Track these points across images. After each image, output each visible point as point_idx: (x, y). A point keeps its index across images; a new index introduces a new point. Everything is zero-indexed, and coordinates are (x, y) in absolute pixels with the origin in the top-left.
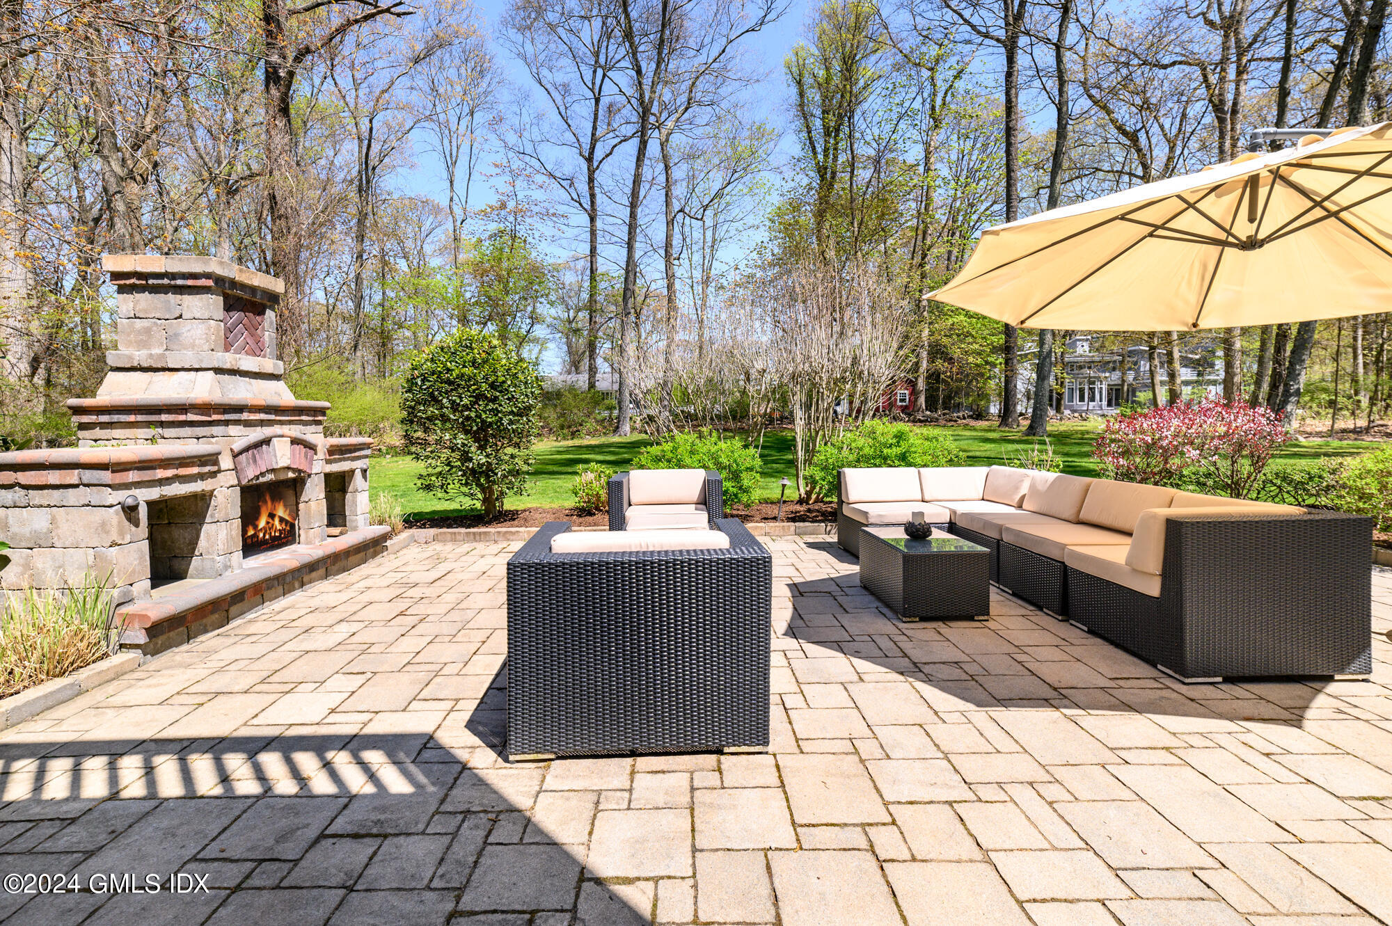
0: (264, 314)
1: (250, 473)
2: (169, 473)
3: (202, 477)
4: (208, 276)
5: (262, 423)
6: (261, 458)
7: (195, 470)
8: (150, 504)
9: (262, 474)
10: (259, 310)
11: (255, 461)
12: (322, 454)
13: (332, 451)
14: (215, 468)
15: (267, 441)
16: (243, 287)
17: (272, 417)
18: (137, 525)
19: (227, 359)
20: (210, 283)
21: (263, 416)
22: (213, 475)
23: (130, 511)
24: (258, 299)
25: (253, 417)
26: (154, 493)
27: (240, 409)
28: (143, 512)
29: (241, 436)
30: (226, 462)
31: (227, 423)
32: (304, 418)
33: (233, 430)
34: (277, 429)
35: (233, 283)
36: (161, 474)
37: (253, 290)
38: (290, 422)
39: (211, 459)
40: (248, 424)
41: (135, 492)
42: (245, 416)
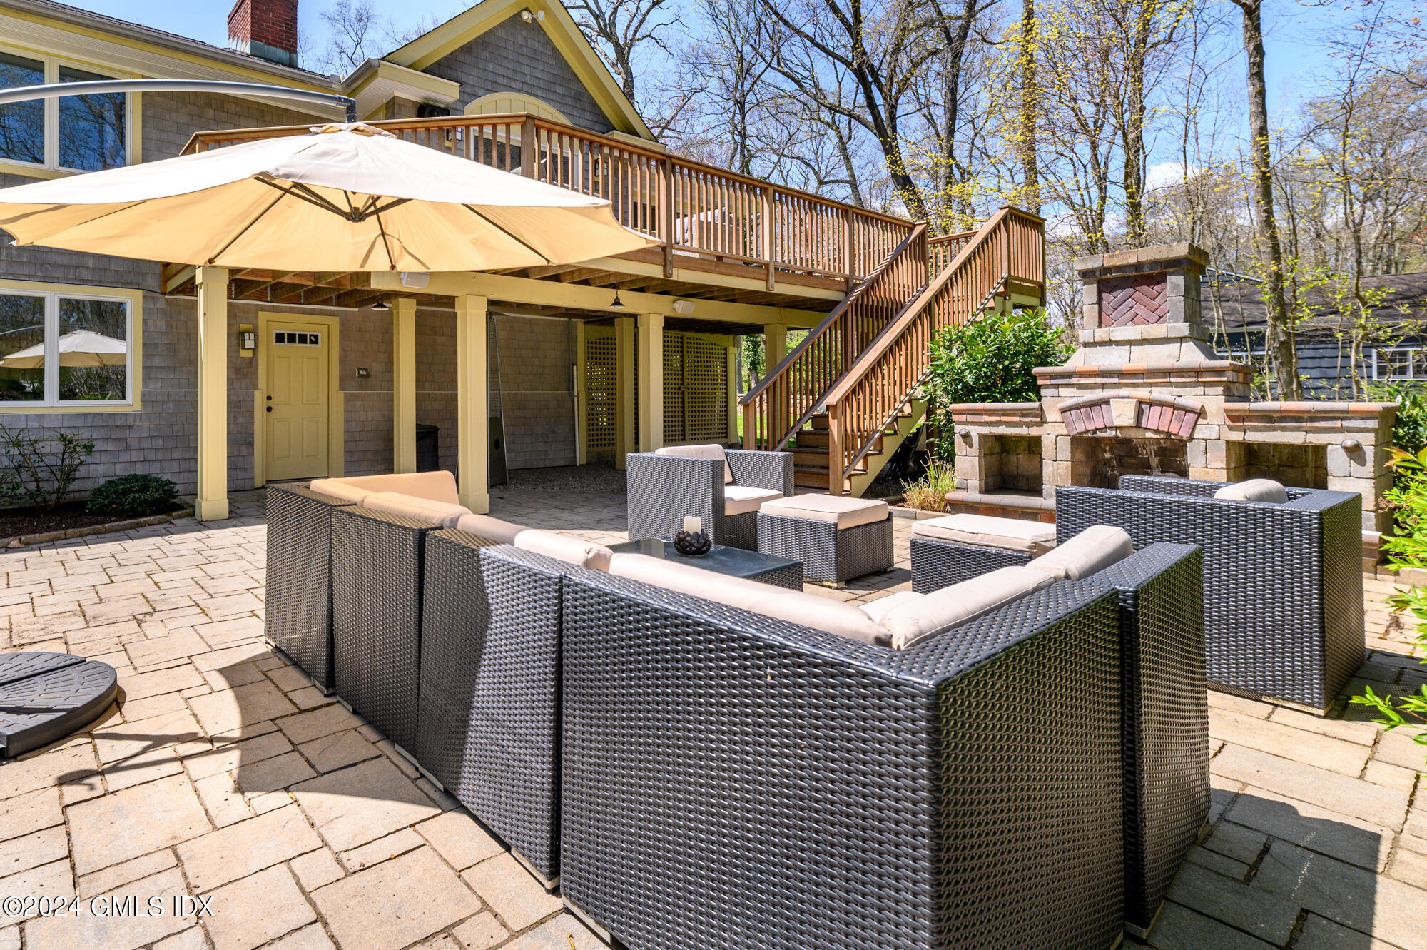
0: (1165, 281)
1: (1080, 427)
2: (994, 419)
3: (1028, 424)
5: (1101, 386)
6: (1098, 416)
7: (1017, 419)
10: (1160, 278)
11: (1089, 417)
12: (1216, 419)
13: (1238, 417)
14: (1039, 420)
15: (1105, 402)
17: (1114, 381)
18: (971, 447)
21: (1100, 380)
22: (1040, 424)
23: (966, 438)
25: (1084, 381)
26: (985, 430)
27: (1069, 375)
28: (975, 440)
29: (1070, 396)
30: (1052, 415)
31: (1056, 386)
35: (1109, 270)
38: (1147, 385)
39: (1035, 412)
41: (970, 428)
42: (1075, 380)
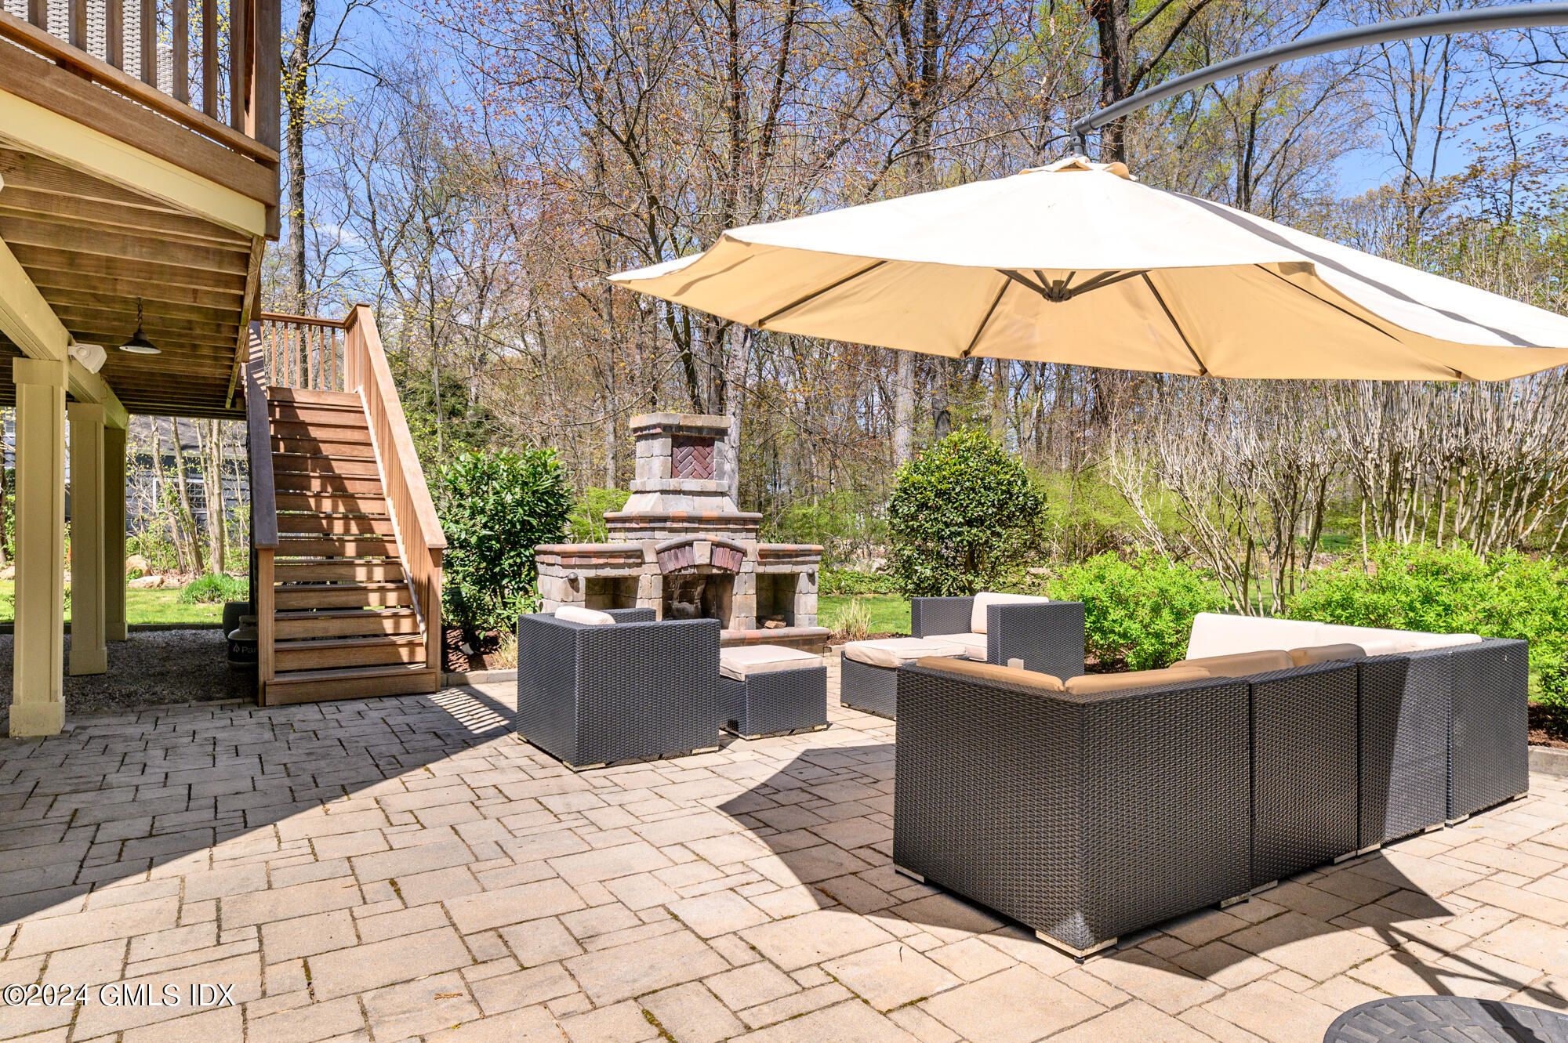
0: (713, 445)
1: (671, 566)
2: (601, 561)
3: (630, 566)
4: (654, 427)
5: (686, 530)
6: (683, 556)
7: (622, 561)
8: (588, 580)
9: (685, 568)
10: (708, 442)
11: (677, 558)
12: (752, 556)
13: (764, 555)
14: (639, 561)
15: (690, 544)
16: (689, 428)
17: (696, 525)
18: (577, 591)
19: (673, 483)
20: (659, 430)
21: (686, 525)
22: (639, 565)
23: (573, 582)
24: (704, 434)
25: (675, 525)
26: (592, 573)
27: (664, 519)
28: (582, 584)
29: (664, 539)
30: (650, 557)
31: (653, 529)
32: (731, 526)
33: (658, 534)
34: (701, 535)
35: (680, 428)
36: (595, 561)
37: (700, 429)
38: (717, 530)
39: (638, 554)
40: (672, 530)
41: (578, 571)
42: (668, 524)
